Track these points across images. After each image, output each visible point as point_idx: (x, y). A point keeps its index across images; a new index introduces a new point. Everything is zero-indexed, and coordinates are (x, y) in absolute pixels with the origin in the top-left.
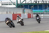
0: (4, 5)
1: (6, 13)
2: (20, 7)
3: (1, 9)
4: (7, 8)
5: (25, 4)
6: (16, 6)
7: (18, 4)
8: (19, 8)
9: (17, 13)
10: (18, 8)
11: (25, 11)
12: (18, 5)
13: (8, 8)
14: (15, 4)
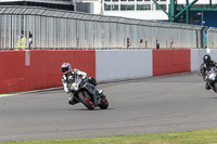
0: (116, 8)
1: (123, 45)
2: (184, 22)
3: (103, 28)
4: (129, 22)
5: (207, 6)
6: (169, 14)
7: (176, 5)
8: (184, 26)
9: (174, 46)
10: (178, 25)
11: (207, 36)
12: (176, 12)
13: (132, 22)
14: (163, 7)
